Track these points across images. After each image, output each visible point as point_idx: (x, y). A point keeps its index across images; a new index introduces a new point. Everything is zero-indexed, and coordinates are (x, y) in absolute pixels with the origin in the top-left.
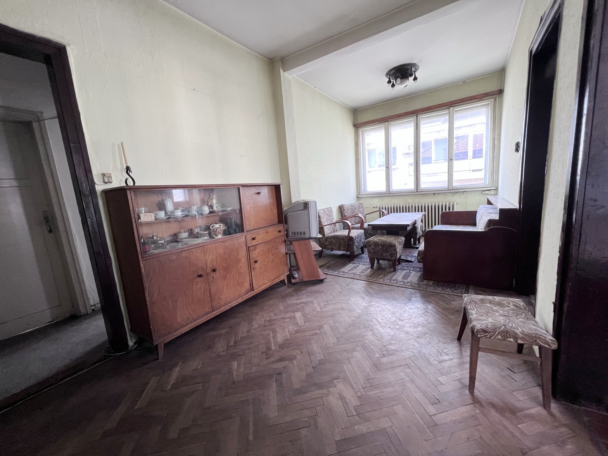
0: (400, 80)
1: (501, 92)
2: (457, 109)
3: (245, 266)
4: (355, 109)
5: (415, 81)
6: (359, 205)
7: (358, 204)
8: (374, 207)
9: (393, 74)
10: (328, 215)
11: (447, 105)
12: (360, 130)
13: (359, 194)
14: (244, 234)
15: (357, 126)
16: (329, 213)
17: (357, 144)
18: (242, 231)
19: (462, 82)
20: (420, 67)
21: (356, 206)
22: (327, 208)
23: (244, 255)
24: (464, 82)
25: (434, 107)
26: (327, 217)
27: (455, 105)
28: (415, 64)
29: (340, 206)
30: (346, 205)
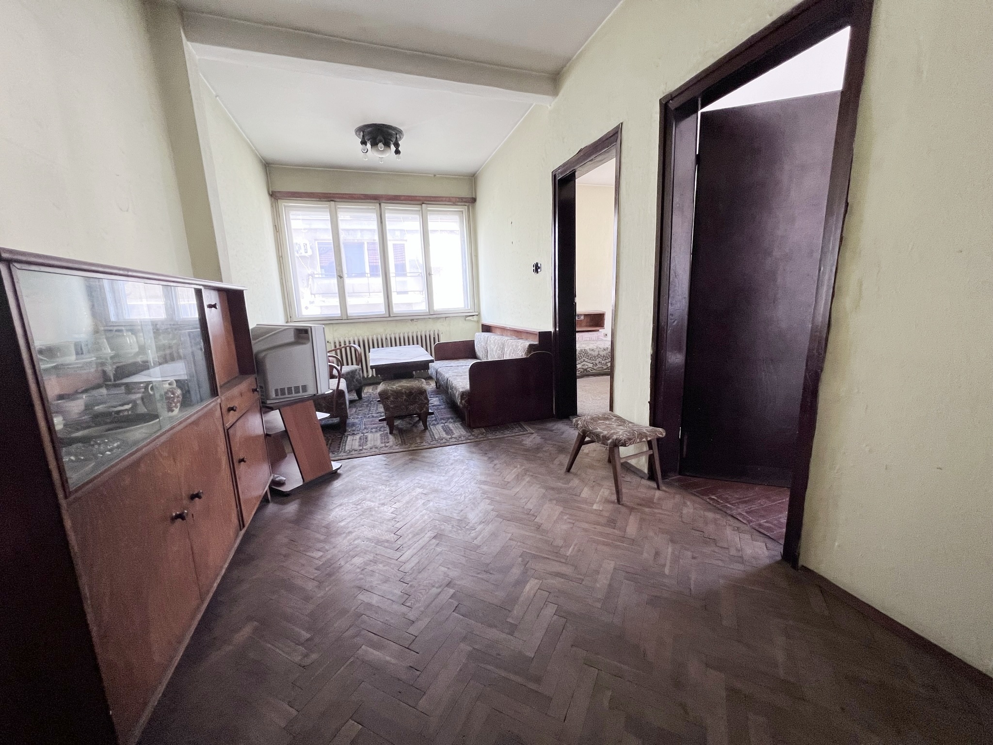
1: (474, 200)
2: (430, 208)
4: (269, 163)
5: (396, 154)
9: (370, 133)
11: (419, 200)
12: (283, 204)
13: (289, 321)
14: (219, 401)
15: (274, 196)
17: (277, 229)
18: (214, 393)
19: (433, 175)
27: (428, 202)
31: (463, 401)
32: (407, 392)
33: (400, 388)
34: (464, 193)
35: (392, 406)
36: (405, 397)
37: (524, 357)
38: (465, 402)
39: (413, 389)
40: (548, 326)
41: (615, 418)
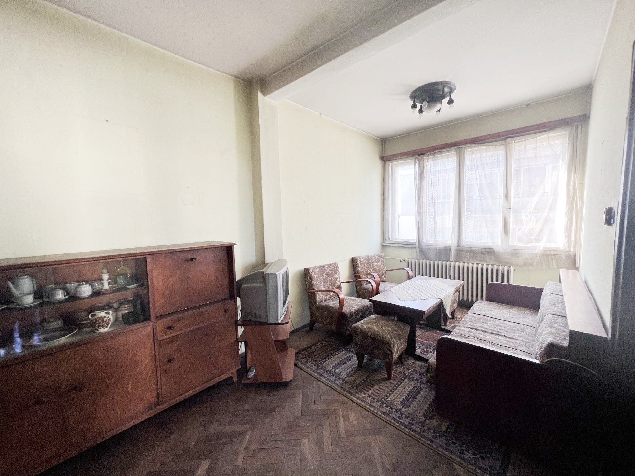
0: (427, 103)
2: (516, 140)
3: (149, 370)
4: (384, 139)
5: (450, 105)
6: (378, 258)
7: (376, 257)
8: (401, 261)
9: (418, 96)
10: (327, 274)
11: (503, 136)
12: (390, 165)
13: (384, 242)
14: (151, 323)
15: (385, 159)
16: (330, 272)
17: (384, 180)
18: (148, 319)
19: (525, 106)
20: (457, 85)
21: (374, 259)
22: (329, 265)
23: (148, 353)
24: (528, 105)
25: (484, 138)
26: (326, 277)
27: (514, 135)
28: (449, 82)
29: (353, 258)
30: (361, 257)
34: (572, 111)
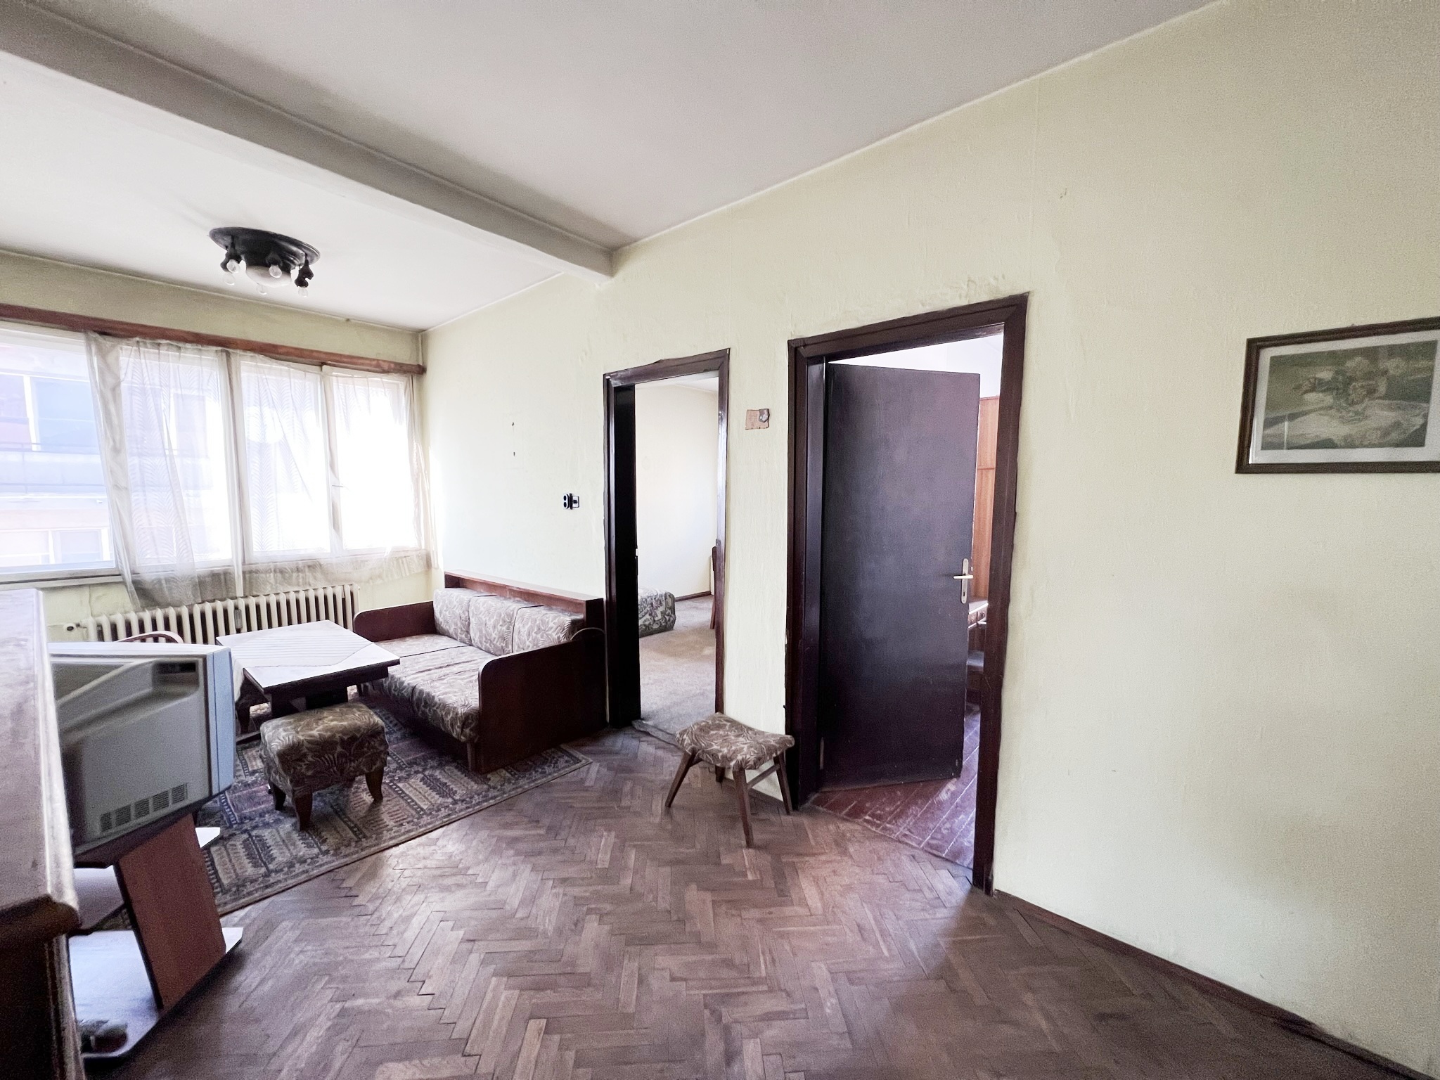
1: (422, 371)
8: (70, 629)
25: (285, 350)
31: (467, 731)
32: (346, 738)
33: (329, 734)
34: (403, 354)
35: (310, 773)
36: (339, 749)
37: (563, 640)
38: (471, 730)
39: (358, 729)
40: (598, 590)
41: (729, 724)
